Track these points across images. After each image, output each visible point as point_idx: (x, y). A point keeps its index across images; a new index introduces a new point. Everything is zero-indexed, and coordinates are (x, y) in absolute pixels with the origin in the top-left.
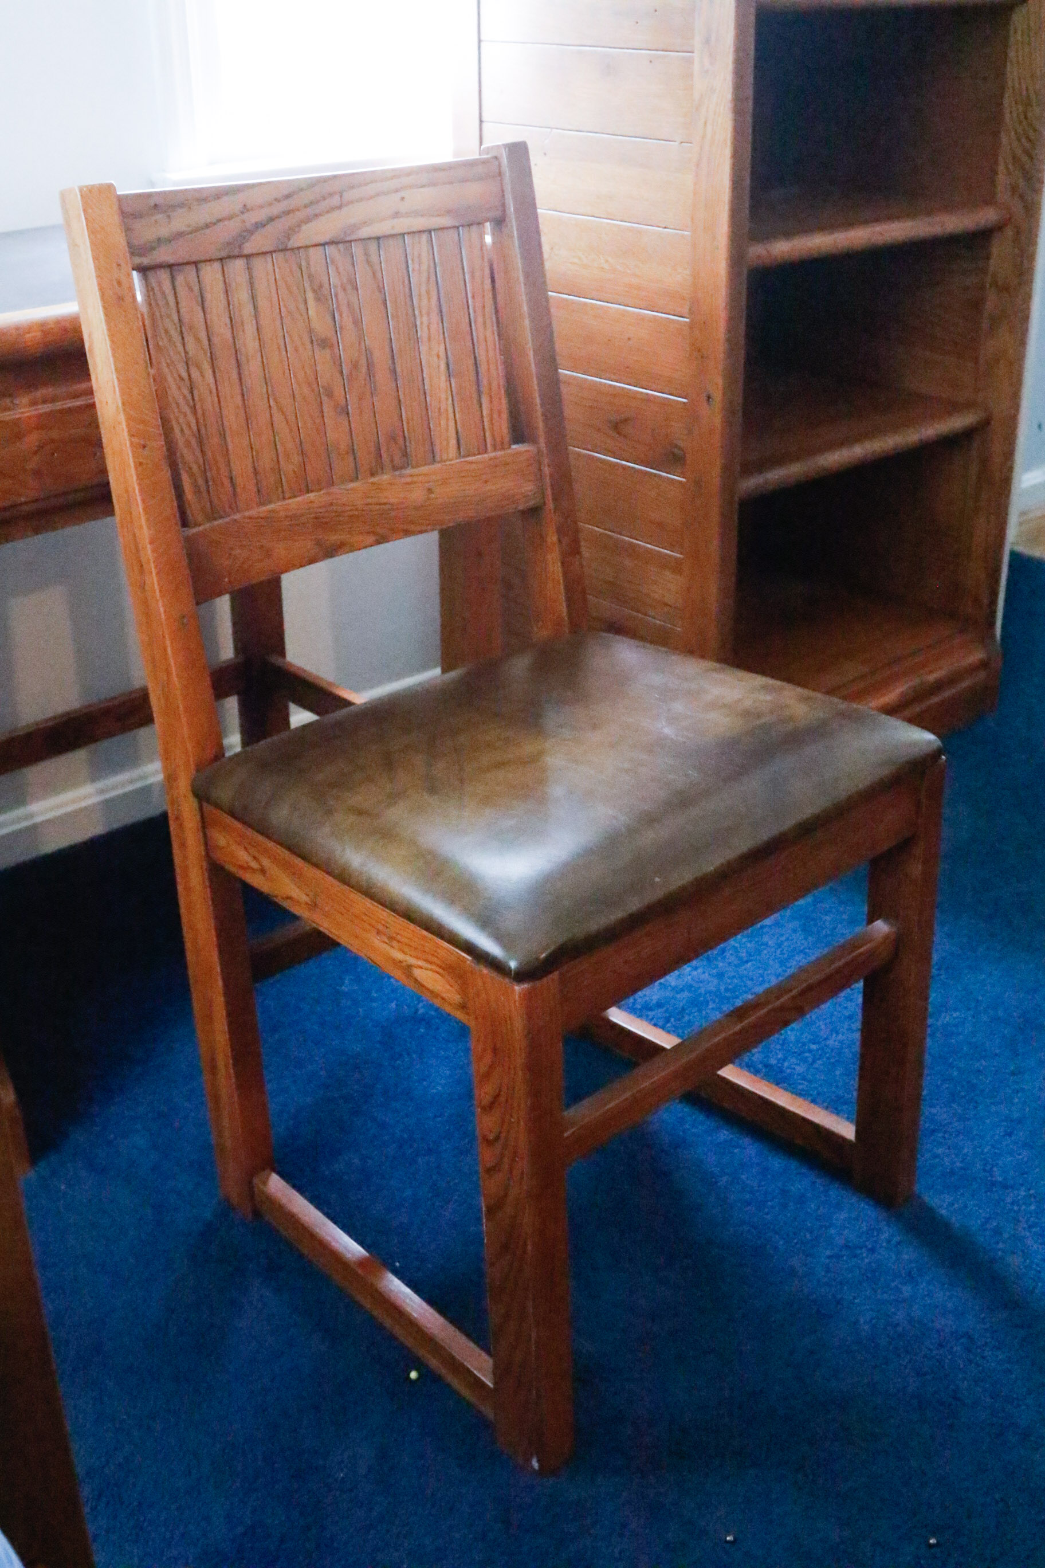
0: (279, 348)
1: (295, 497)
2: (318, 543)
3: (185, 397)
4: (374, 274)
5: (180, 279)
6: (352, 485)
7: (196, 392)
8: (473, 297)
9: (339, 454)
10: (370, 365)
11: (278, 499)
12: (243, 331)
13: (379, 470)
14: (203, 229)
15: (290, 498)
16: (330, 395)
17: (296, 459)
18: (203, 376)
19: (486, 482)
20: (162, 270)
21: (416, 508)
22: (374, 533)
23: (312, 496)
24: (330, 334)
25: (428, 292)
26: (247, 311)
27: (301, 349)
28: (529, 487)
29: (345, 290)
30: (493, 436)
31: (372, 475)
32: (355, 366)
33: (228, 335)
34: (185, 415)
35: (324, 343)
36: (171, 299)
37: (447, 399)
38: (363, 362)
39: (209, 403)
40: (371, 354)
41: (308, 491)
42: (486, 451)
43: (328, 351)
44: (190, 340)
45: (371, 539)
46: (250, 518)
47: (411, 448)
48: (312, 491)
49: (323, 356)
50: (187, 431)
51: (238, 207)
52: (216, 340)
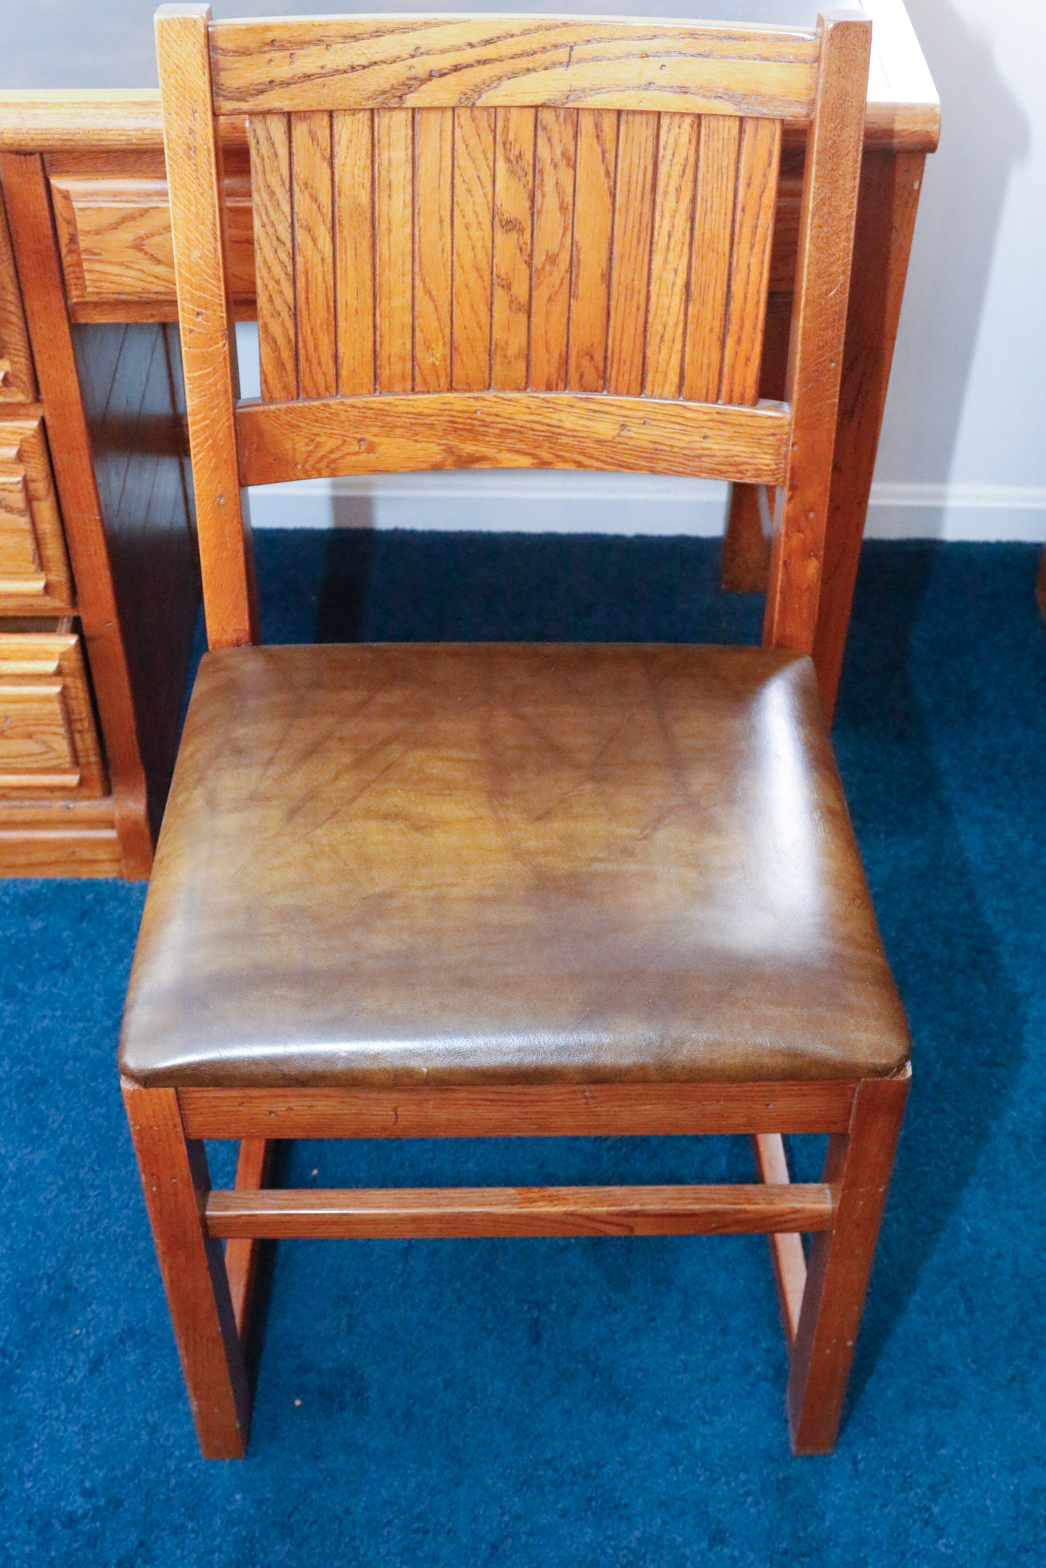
0: (441, 221)
1: (429, 392)
2: (450, 450)
3: (281, 262)
4: (604, 153)
5: (300, 130)
6: (515, 395)
7: (299, 259)
8: (743, 210)
9: (505, 356)
10: (573, 264)
11: (405, 392)
12: (390, 196)
13: (561, 385)
14: (346, 72)
15: (423, 392)
16: (507, 287)
17: (440, 350)
18: (314, 240)
19: (705, 437)
20: (275, 117)
21: (599, 442)
22: (534, 456)
23: (451, 396)
24: (524, 217)
25: (679, 190)
26: (400, 174)
27: (474, 227)
28: (766, 460)
29: (555, 166)
30: (732, 384)
31: (549, 388)
32: (552, 259)
33: (364, 198)
34: (278, 282)
35: (511, 225)
36: (283, 152)
37: (676, 325)
38: (564, 259)
39: (320, 273)
40: (579, 250)
41: (451, 389)
42: (716, 402)
43: (514, 235)
44: (302, 200)
45: (526, 461)
46: (353, 407)
47: (613, 373)
48: (456, 390)
49: (507, 242)
50: (278, 301)
51: (410, 49)
52: (343, 203)
